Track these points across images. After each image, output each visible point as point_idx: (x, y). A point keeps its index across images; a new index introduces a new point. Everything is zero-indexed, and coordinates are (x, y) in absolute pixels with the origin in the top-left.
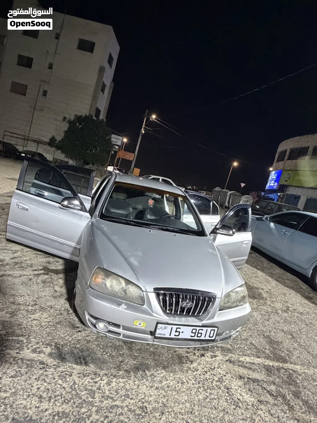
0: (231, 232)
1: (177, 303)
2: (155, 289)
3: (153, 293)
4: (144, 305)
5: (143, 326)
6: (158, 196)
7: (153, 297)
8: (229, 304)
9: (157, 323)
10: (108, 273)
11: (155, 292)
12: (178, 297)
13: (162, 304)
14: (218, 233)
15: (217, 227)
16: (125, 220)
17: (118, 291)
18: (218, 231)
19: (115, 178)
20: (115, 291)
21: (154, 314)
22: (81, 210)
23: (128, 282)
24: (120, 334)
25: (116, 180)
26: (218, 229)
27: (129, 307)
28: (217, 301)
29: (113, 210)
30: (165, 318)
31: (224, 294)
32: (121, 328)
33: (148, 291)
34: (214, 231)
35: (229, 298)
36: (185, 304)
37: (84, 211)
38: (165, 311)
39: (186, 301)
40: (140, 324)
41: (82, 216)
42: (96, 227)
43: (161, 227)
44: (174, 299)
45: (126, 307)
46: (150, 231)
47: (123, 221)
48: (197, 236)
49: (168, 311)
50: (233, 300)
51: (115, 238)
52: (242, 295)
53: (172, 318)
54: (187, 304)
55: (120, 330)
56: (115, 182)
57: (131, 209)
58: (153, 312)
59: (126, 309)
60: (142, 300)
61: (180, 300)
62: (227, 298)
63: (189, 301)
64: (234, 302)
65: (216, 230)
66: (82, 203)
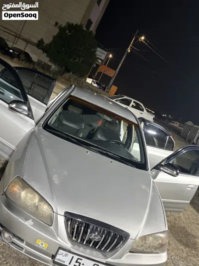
0: (175, 172)
1: (85, 232)
2: (66, 213)
3: (63, 217)
4: (51, 226)
5: (44, 246)
6: (109, 119)
7: (61, 220)
8: (143, 248)
9: (60, 248)
10: (26, 185)
11: (65, 216)
12: (87, 227)
13: (69, 230)
14: (161, 170)
15: (163, 164)
16: (67, 135)
17: (29, 206)
18: (161, 168)
19: (71, 92)
20: (27, 205)
21: (59, 239)
22: (28, 116)
23: (42, 199)
24: (22, 248)
25: (72, 94)
26: (162, 166)
27: (36, 224)
28: (129, 242)
29: (65, 122)
30: (68, 245)
31: (139, 236)
32: (25, 243)
33: (59, 213)
34: (157, 167)
35: (144, 242)
36: (93, 237)
37: (30, 118)
38: (70, 238)
39: (94, 233)
40: (42, 244)
41: (27, 121)
42: (35, 136)
43: (101, 150)
44: (83, 228)
45: (32, 223)
46: (87, 152)
47: (65, 136)
48: (137, 168)
49: (73, 238)
50: (148, 245)
51: (48, 151)
52: (160, 242)
53: (76, 247)
54: (95, 237)
55: (23, 245)
56: (70, 96)
57: (83, 125)
58: (58, 236)
59: (32, 226)
60: (50, 221)
61: (89, 231)
62: (142, 241)
63: (98, 234)
64: (149, 247)
65: (160, 167)
66: (30, 109)
